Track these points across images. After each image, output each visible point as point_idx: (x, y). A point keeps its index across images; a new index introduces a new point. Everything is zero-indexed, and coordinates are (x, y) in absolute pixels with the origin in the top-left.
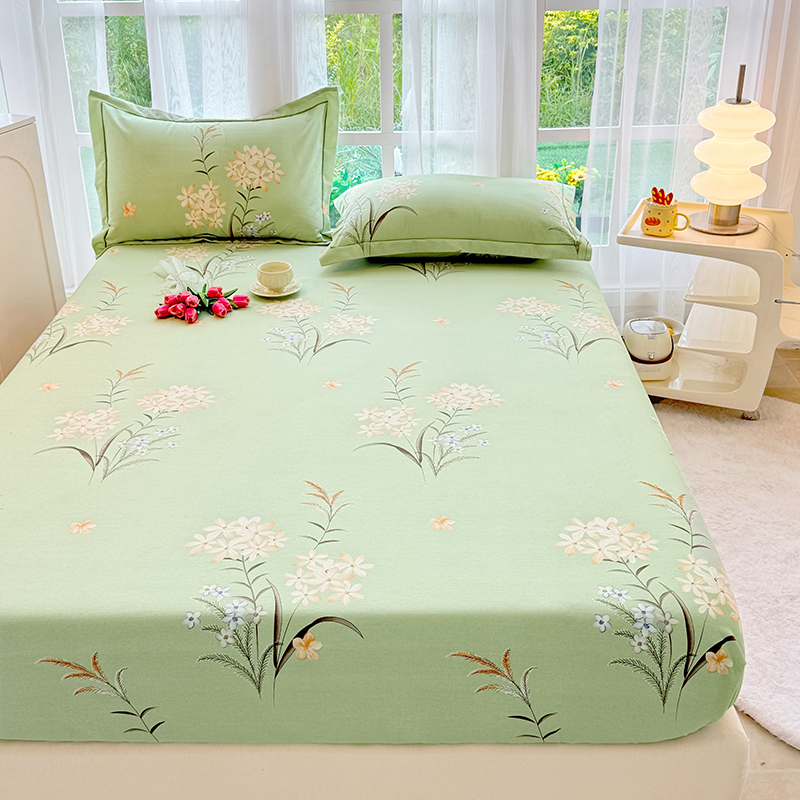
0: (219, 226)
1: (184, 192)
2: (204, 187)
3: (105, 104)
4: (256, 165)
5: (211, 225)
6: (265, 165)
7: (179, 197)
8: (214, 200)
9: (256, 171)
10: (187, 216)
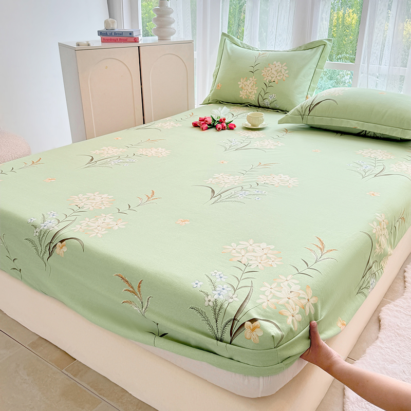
0: (253, 99)
1: (242, 81)
2: (250, 79)
3: (227, 38)
4: (276, 71)
5: (250, 98)
6: (281, 71)
7: (239, 83)
8: (252, 86)
9: (275, 73)
10: (241, 92)
